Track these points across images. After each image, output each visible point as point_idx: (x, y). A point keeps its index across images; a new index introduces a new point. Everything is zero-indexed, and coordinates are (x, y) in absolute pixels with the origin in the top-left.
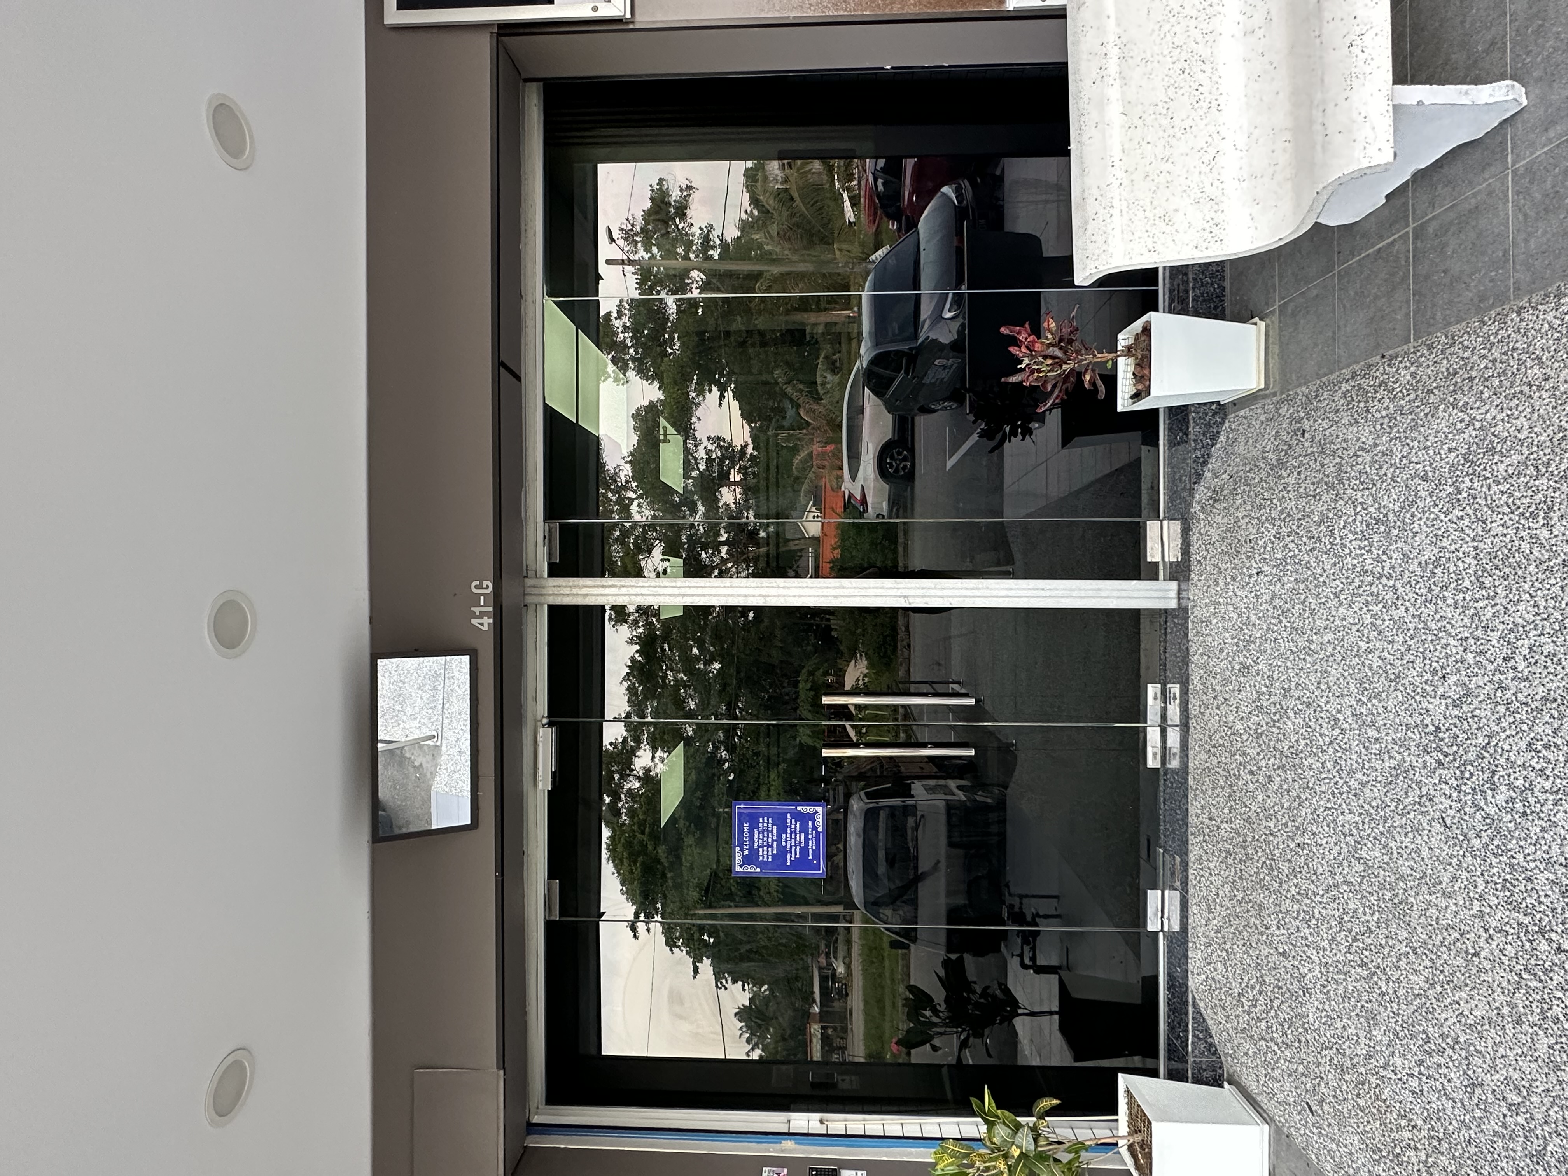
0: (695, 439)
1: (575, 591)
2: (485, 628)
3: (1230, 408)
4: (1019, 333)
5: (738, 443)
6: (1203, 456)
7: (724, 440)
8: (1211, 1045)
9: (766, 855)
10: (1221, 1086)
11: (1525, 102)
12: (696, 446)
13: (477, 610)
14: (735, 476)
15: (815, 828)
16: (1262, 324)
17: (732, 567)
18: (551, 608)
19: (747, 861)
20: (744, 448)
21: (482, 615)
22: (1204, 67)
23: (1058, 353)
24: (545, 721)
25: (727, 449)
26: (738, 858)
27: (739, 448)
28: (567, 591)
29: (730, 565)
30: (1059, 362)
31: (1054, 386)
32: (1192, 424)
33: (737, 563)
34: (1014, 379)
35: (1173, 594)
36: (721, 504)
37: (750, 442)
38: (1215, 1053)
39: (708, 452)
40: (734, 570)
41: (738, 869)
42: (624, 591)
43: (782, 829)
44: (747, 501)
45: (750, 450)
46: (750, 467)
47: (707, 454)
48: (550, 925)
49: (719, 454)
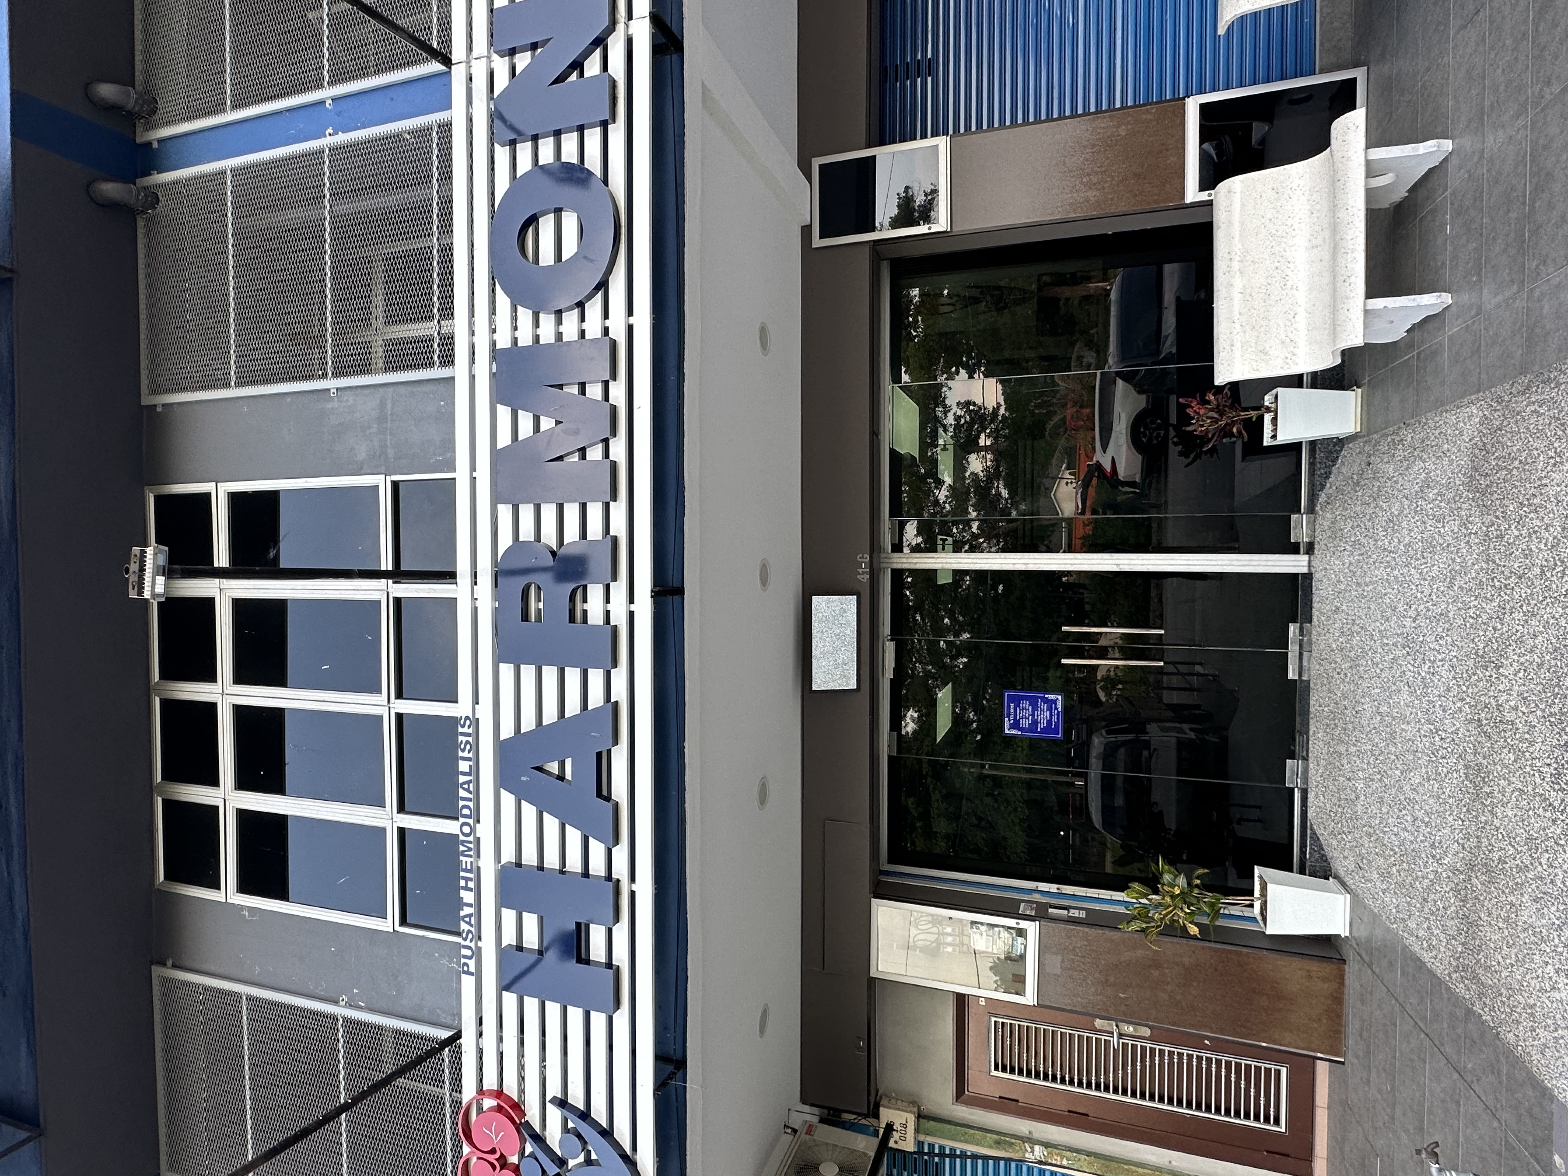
0: (945, 406)
1: (910, 560)
2: (865, 581)
3: (1345, 442)
4: (1191, 402)
5: (990, 404)
6: (1326, 473)
7: (974, 404)
8: (1323, 855)
9: (1025, 723)
10: (1328, 879)
11: (1450, 302)
12: (945, 413)
13: (860, 571)
14: (984, 441)
15: (1056, 709)
16: (1359, 390)
17: (983, 542)
18: (893, 570)
19: (1012, 727)
20: (996, 410)
21: (863, 573)
22: (1289, 265)
23: (1216, 416)
24: (889, 638)
25: (976, 413)
26: (1007, 725)
27: (991, 410)
28: (905, 560)
29: (981, 540)
30: (1217, 421)
31: (1213, 435)
32: (1318, 452)
33: (988, 538)
34: (1190, 429)
35: (1306, 563)
36: (967, 474)
37: (1002, 403)
38: (1326, 861)
39: (958, 418)
40: (985, 545)
41: (1007, 731)
42: (939, 560)
43: (1035, 707)
44: (997, 468)
45: (1002, 411)
46: (1002, 429)
47: (955, 420)
48: (890, 758)
49: (968, 419)
